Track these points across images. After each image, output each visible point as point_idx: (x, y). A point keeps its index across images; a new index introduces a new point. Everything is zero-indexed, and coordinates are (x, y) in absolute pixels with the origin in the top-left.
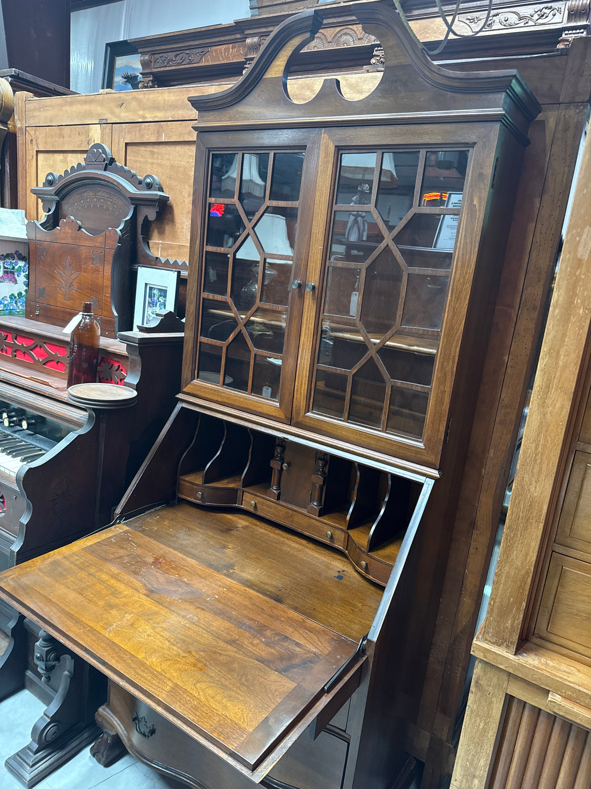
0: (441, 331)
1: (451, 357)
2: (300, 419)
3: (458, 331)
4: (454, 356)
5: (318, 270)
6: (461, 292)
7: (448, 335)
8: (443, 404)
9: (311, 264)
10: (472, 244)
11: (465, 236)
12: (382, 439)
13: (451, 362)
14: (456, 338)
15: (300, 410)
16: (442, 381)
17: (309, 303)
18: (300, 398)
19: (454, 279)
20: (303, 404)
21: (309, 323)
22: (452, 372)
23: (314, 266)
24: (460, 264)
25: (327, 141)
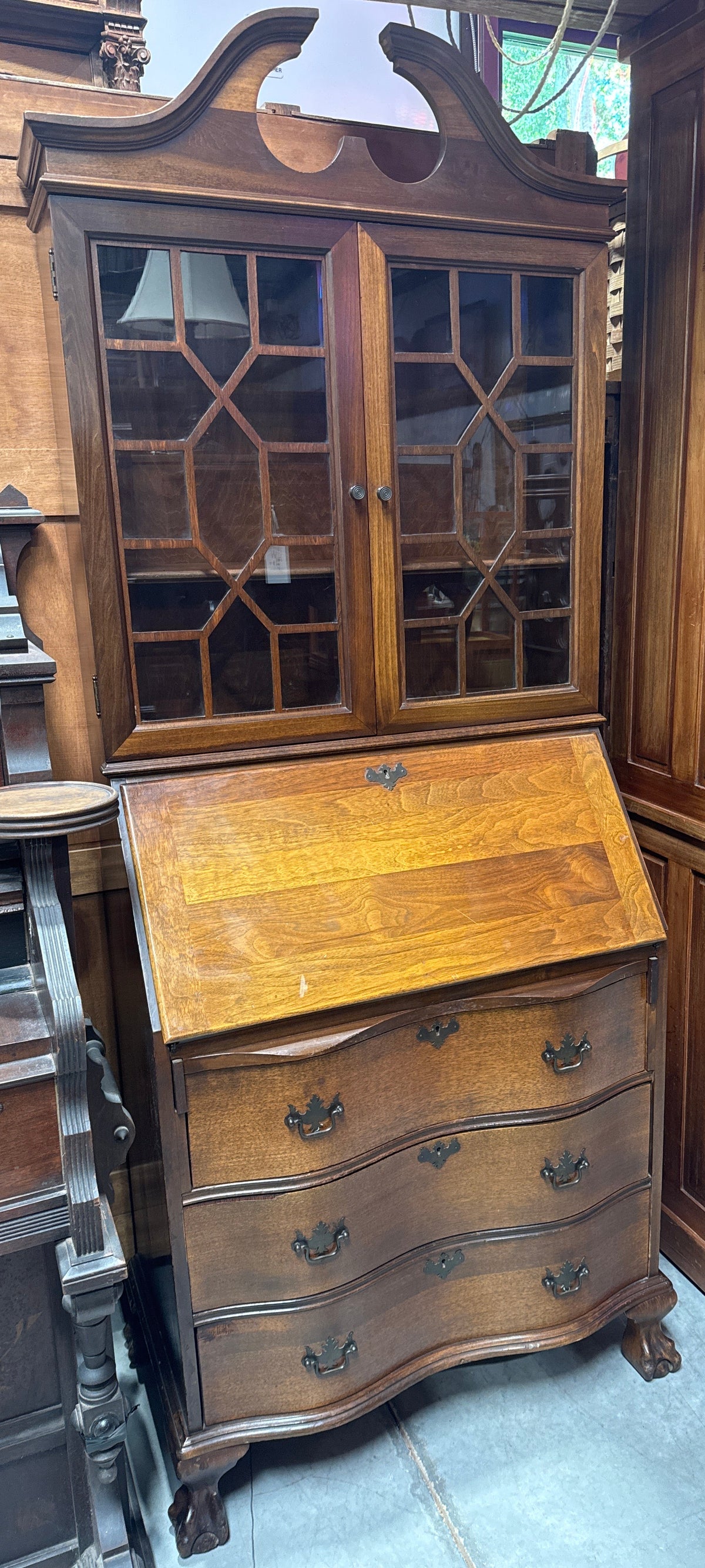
0: (574, 529)
1: (594, 560)
2: (393, 719)
3: (597, 524)
4: (597, 558)
5: (386, 463)
6: (593, 471)
7: (586, 531)
8: (593, 625)
9: (373, 455)
10: (597, 405)
11: (589, 395)
12: (525, 701)
13: (594, 566)
14: (596, 533)
15: (390, 704)
16: (586, 595)
17: (379, 521)
18: (388, 684)
19: (583, 454)
20: (394, 692)
21: (385, 554)
22: (598, 577)
23: (378, 457)
24: (587, 433)
25: (370, 246)
